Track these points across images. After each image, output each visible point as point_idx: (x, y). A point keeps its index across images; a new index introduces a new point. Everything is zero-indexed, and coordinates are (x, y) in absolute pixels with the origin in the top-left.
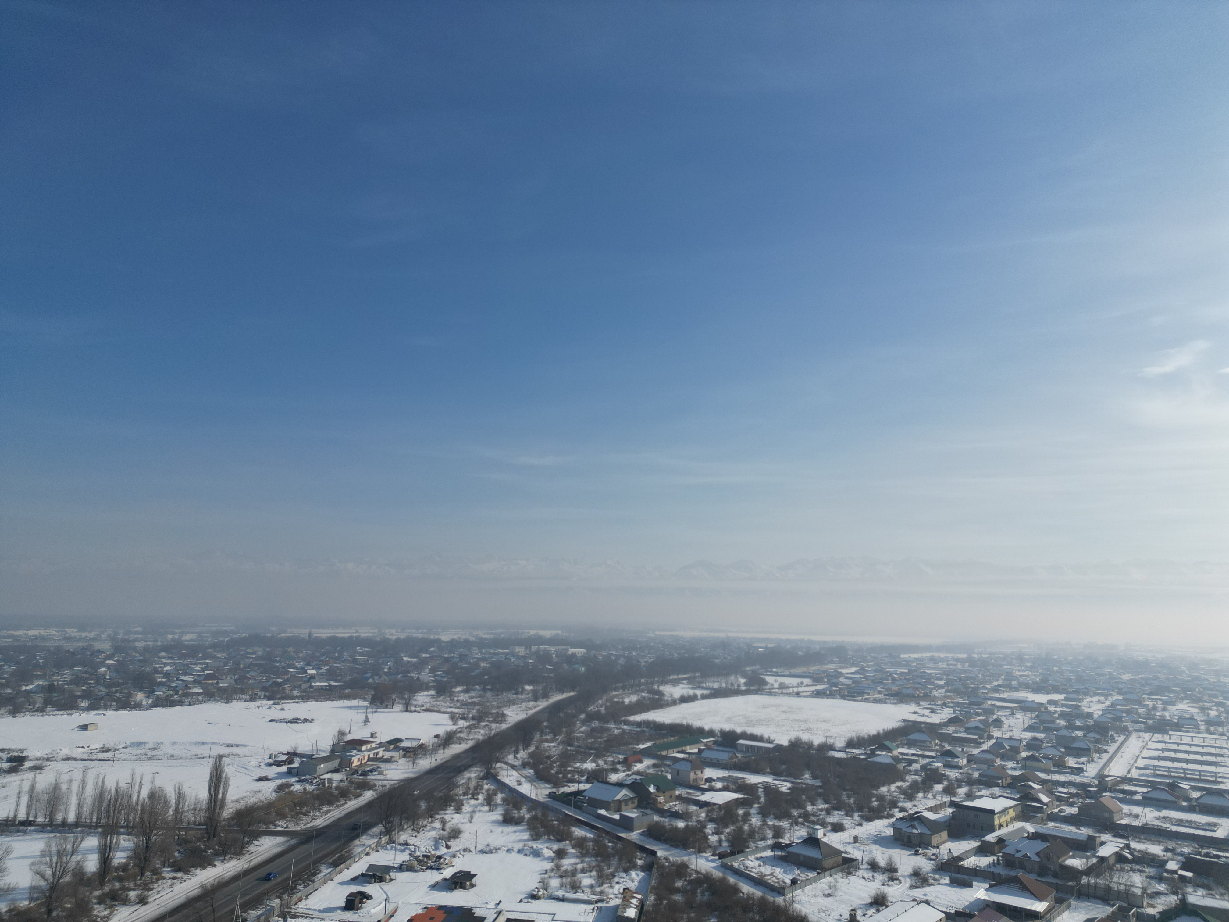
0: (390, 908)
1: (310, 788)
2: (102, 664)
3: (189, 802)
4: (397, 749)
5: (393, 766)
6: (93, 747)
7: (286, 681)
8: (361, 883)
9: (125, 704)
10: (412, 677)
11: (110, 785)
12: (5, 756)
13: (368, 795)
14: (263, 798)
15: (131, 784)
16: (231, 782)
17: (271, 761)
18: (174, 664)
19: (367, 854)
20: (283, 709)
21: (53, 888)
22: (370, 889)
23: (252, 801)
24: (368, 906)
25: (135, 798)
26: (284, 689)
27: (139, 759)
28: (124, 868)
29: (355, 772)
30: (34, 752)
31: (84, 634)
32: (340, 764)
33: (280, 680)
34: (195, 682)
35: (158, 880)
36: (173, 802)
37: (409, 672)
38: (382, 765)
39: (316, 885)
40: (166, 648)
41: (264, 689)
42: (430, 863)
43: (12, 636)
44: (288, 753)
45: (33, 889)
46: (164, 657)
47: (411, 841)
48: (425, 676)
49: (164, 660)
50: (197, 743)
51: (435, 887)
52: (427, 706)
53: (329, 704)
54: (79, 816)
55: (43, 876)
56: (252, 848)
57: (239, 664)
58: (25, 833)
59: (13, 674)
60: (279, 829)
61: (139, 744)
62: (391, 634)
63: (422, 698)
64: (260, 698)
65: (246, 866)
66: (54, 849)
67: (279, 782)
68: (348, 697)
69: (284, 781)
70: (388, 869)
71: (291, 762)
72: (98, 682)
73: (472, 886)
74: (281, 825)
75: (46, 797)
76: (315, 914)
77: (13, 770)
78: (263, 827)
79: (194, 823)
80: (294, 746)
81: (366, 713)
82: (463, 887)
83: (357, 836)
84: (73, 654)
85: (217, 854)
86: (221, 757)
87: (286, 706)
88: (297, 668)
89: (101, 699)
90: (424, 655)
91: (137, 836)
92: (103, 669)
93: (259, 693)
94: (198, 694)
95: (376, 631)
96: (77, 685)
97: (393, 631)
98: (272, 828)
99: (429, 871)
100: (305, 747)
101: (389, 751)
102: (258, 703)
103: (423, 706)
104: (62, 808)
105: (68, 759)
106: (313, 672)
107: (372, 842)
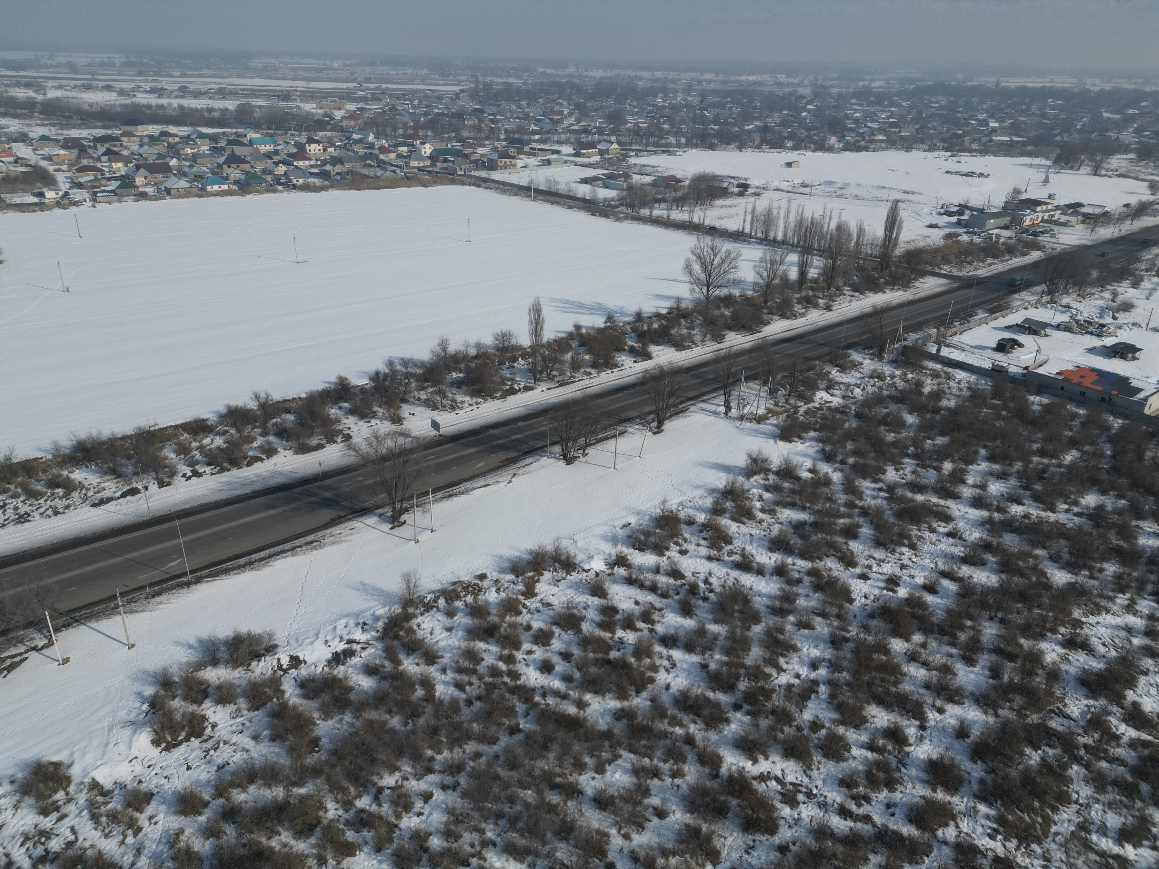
0: (1041, 358)
1: (977, 240)
2: (804, 109)
3: (868, 237)
4: (1076, 213)
5: (1068, 230)
6: (796, 181)
7: (965, 134)
8: (1015, 332)
9: (821, 146)
10: (1110, 137)
11: (808, 215)
12: (735, 182)
13: (1036, 255)
14: (931, 243)
15: (823, 216)
16: (904, 225)
17: (942, 211)
18: (863, 111)
19: (1026, 308)
20: (959, 162)
21: (768, 286)
22: (1021, 338)
23: (922, 244)
24: (1018, 352)
25: (826, 228)
26: (963, 141)
27: (830, 196)
28: (816, 281)
29: (1026, 231)
30: (755, 182)
31: (791, 80)
32: (1012, 221)
33: (960, 132)
34: (880, 129)
35: (840, 295)
36: (855, 235)
37: (1107, 130)
38: (1056, 228)
39: (971, 325)
40: (857, 95)
41: (943, 140)
42: (1091, 329)
43: (738, 81)
44: (960, 205)
45: (755, 284)
46: (854, 104)
47: (1074, 305)
48: (1127, 136)
49: (854, 107)
50: (878, 187)
51: (1092, 350)
52: (1123, 171)
53: (1008, 160)
54: (785, 236)
55: (761, 277)
56: (917, 284)
57: (921, 114)
58: (750, 243)
59: (739, 115)
60: (943, 272)
61: (831, 183)
62: (1094, 85)
63: (1117, 161)
64: (938, 149)
65: (911, 298)
66: (768, 258)
67: (947, 231)
68: (1030, 154)
69: (953, 230)
70: (1045, 325)
71: (961, 213)
72: (800, 126)
73: (1134, 359)
74: (946, 269)
75: (762, 218)
76: (967, 348)
77: (741, 194)
78: (929, 268)
79: (871, 255)
80: (966, 198)
81: (1047, 173)
82: (1123, 357)
83: (1018, 291)
84: (782, 98)
85: (887, 284)
86: (897, 201)
87: (962, 159)
88: (979, 120)
89: (803, 140)
90: (1131, 111)
91: (826, 258)
92: (804, 114)
93: (938, 144)
94: (882, 141)
95: (1075, 80)
96: (785, 127)
97: (1097, 81)
98: (937, 270)
99: (1088, 336)
100: (977, 200)
101: (1066, 215)
102: (936, 154)
103: (1117, 170)
104: (773, 228)
105: (777, 190)
106: (996, 125)
107: (1033, 299)
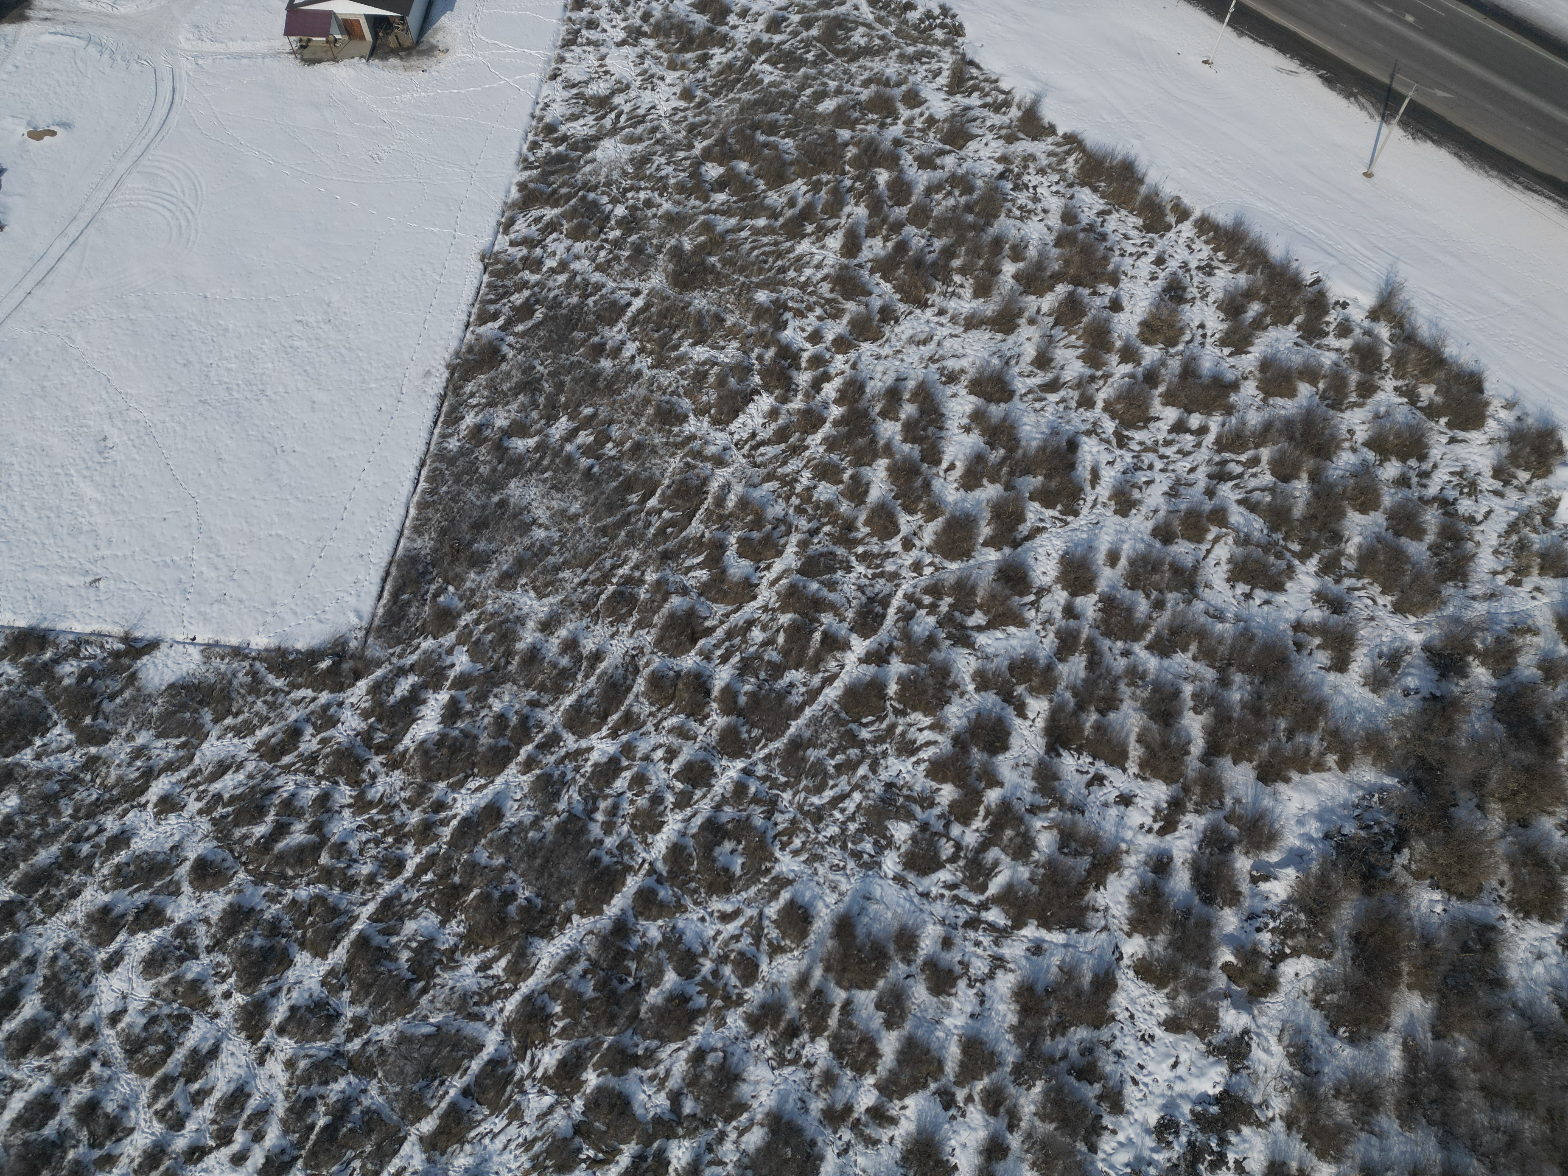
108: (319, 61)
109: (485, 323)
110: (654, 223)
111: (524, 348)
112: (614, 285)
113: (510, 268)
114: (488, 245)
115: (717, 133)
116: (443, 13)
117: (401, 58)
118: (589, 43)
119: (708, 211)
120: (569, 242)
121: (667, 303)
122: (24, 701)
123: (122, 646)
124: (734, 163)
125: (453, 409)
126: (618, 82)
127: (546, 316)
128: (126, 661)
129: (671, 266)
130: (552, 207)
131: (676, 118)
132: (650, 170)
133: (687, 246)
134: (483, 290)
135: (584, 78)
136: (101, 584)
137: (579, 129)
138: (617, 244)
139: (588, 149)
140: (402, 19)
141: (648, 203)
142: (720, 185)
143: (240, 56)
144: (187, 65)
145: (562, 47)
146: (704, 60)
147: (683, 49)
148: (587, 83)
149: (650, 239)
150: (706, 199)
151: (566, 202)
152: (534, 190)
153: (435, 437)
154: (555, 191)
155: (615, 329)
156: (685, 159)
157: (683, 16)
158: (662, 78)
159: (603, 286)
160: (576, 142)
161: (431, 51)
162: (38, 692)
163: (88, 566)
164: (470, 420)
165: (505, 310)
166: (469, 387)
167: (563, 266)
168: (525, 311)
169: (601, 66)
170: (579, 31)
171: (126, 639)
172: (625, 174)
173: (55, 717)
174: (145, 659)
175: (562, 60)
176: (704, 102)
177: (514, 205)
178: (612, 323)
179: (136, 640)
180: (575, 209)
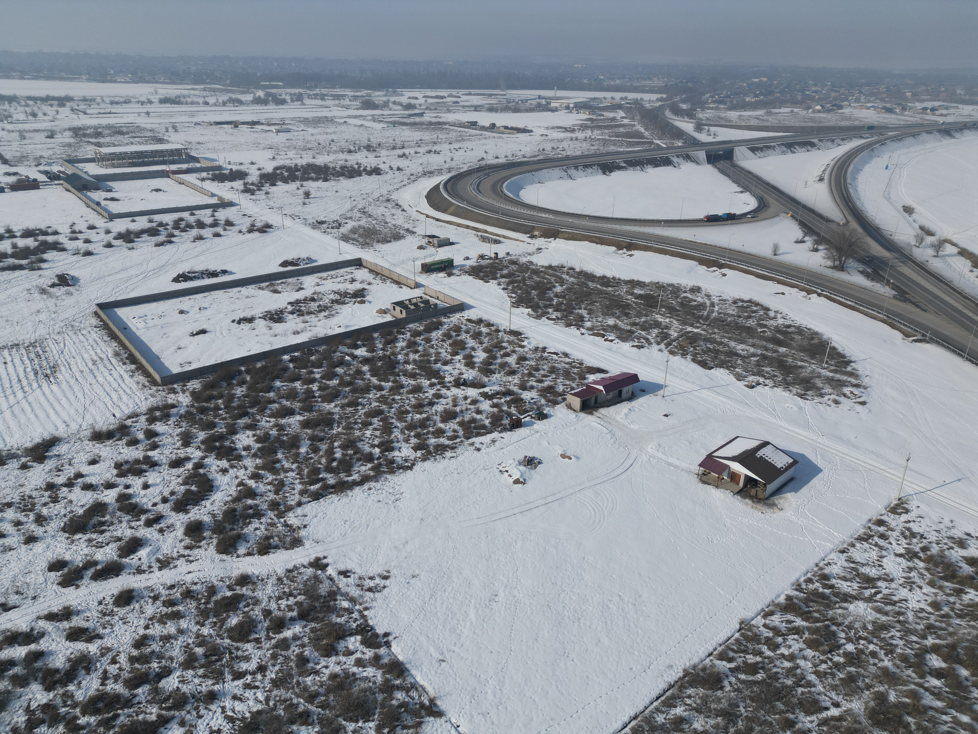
108: (709, 484)
109: (722, 660)
110: (872, 669)
111: (738, 690)
112: (822, 690)
113: (756, 638)
114: (749, 617)
115: (950, 640)
116: (790, 491)
117: (753, 502)
118: (876, 545)
119: (921, 685)
120: (804, 646)
121: (857, 726)
122: (372, 697)
123: (427, 703)
124: (957, 666)
125: (673, 697)
126: (885, 574)
127: (763, 681)
128: (423, 712)
129: (872, 704)
130: (803, 620)
131: (921, 615)
132: (884, 635)
133: (892, 697)
134: (732, 640)
135: (864, 562)
136: (444, 664)
137: (844, 587)
138: (837, 666)
139: (846, 601)
140: (765, 484)
141: (874, 654)
142: (938, 674)
143: (672, 465)
144: (644, 458)
145: (857, 539)
146: (959, 592)
147: (945, 578)
148: (863, 565)
149: (864, 676)
150: (922, 677)
151: (814, 622)
152: (796, 604)
153: (652, 707)
154: (810, 612)
155: (809, 718)
156: (916, 642)
157: (953, 560)
158: (921, 588)
159: (814, 686)
160: (839, 593)
161: (772, 505)
162: (380, 697)
163: (445, 651)
164: (679, 711)
165: (740, 660)
166: (690, 691)
167: (792, 658)
168: (753, 669)
169: (878, 560)
170: (873, 536)
171: (432, 701)
172: (865, 628)
173: (376, 716)
174: (432, 718)
175: (853, 546)
176: (947, 616)
177: (778, 605)
178: (808, 713)
179: (435, 705)
180: (818, 630)
